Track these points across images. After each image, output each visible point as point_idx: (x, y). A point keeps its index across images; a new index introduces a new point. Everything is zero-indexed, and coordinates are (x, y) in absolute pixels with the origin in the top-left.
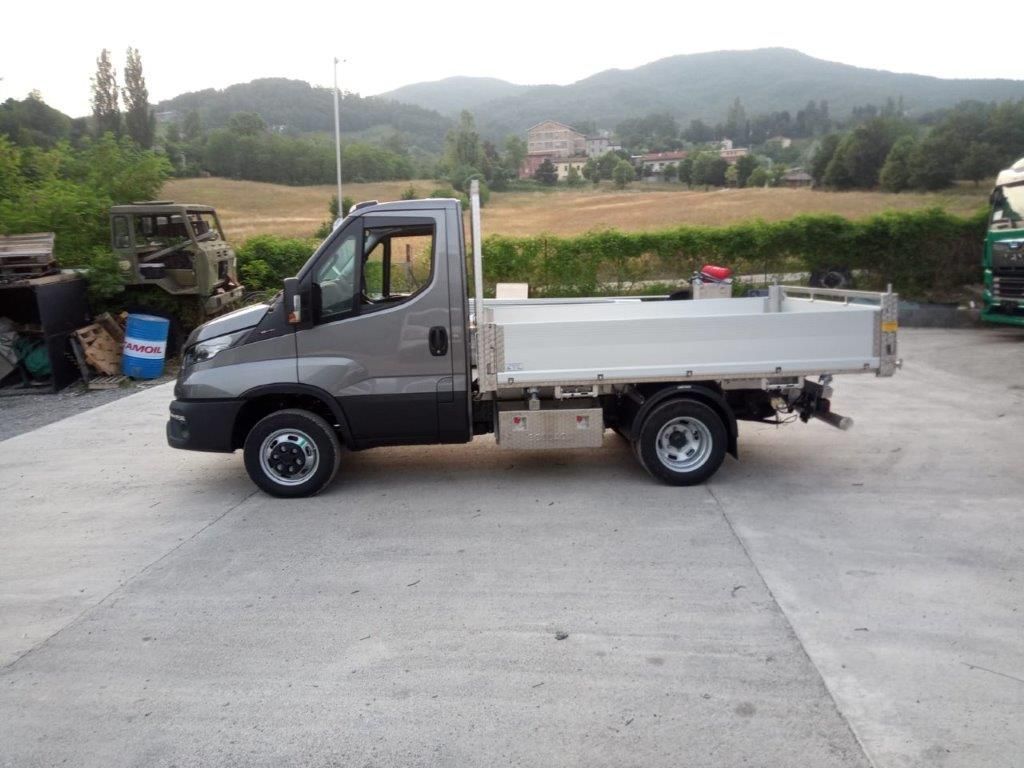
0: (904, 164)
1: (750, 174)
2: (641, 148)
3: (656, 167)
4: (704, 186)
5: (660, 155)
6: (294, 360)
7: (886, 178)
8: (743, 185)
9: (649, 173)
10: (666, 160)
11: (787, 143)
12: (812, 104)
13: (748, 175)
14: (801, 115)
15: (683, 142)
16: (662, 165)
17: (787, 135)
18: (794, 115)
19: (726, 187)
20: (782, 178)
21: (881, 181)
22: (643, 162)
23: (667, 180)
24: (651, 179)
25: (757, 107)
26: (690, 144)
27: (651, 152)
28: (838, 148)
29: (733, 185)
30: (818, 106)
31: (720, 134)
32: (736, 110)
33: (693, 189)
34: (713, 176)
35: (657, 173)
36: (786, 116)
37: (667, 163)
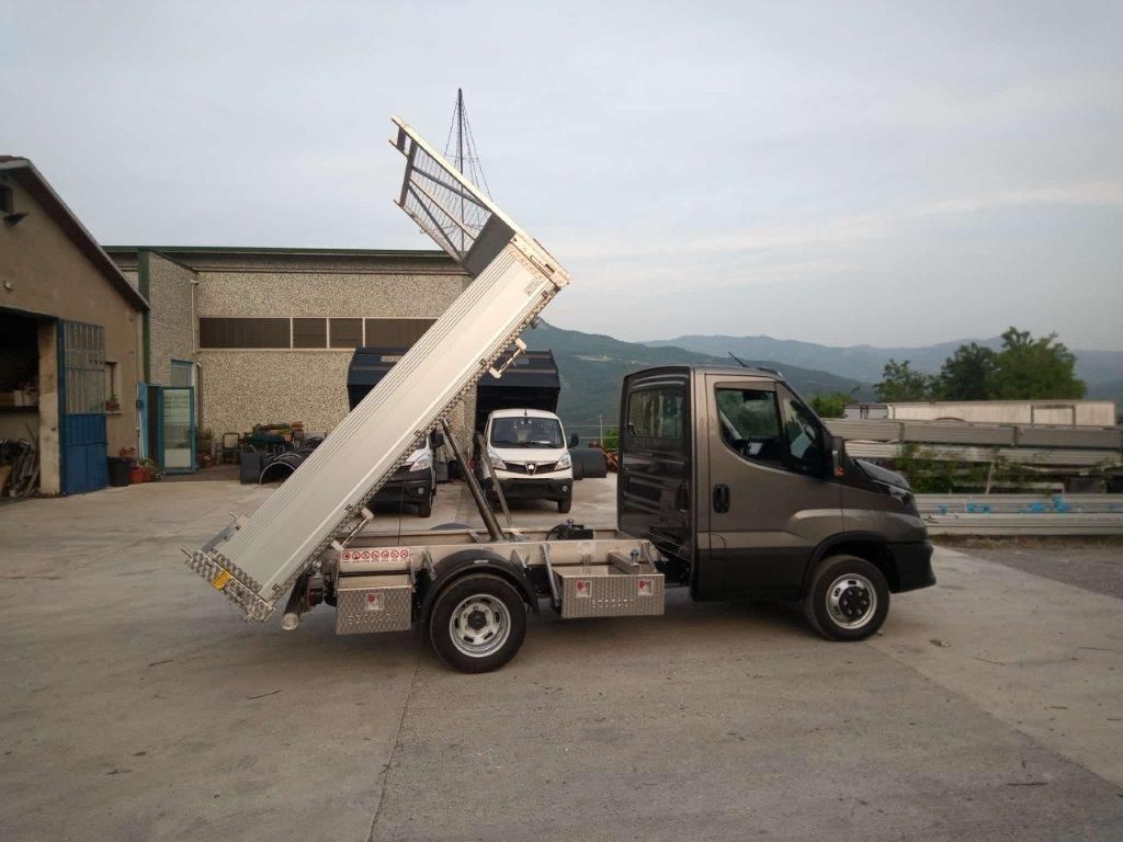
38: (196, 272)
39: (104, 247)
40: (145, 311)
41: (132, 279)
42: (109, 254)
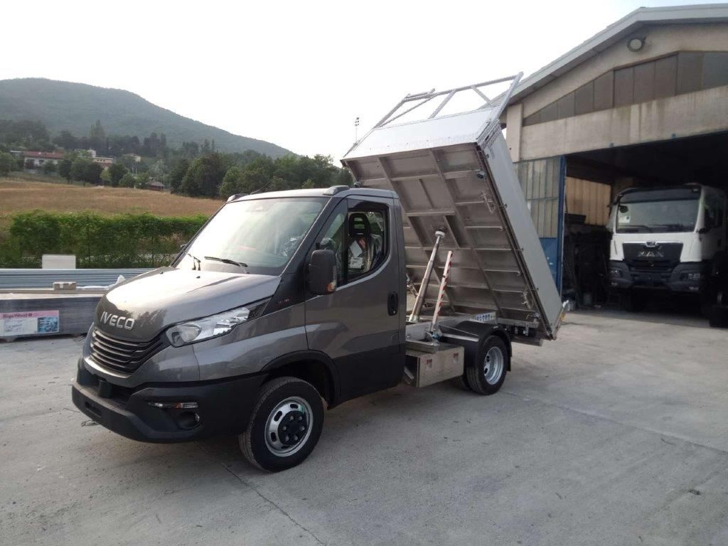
0: (235, 185)
1: (121, 177)
2: (18, 145)
3: (37, 162)
4: (81, 182)
5: (40, 153)
6: (303, 327)
7: (223, 191)
8: (115, 185)
9: (30, 166)
10: (46, 158)
11: (138, 159)
12: (154, 135)
13: (117, 178)
14: (147, 141)
15: (56, 146)
16: (41, 161)
17: (138, 153)
18: (141, 140)
19: (101, 185)
20: (146, 183)
21: (221, 194)
22: (24, 157)
23: (46, 173)
24: (33, 172)
25: (113, 130)
26: (62, 148)
27: (29, 150)
28: (189, 169)
29: (106, 183)
30: (159, 137)
31: (86, 145)
32: (98, 129)
33: (72, 183)
34: (91, 176)
35: (38, 168)
36: (135, 139)
37: (46, 161)
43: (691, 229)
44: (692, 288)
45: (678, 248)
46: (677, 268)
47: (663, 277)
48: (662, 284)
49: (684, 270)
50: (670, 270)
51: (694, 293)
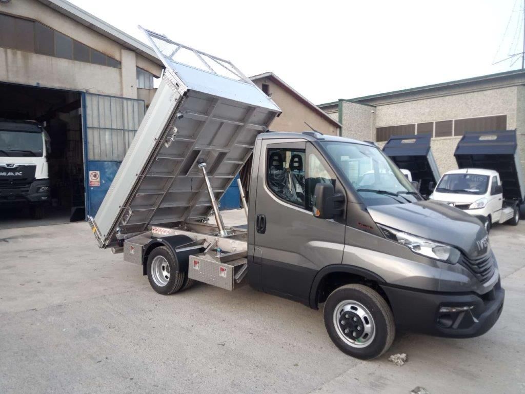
38: (375, 107)
39: (317, 106)
40: (340, 127)
41: (334, 117)
42: (321, 108)
43: (40, 155)
44: (43, 198)
45: (33, 168)
46: (34, 184)
47: (23, 191)
48: (22, 197)
49: (37, 185)
50: (27, 186)
51: (44, 201)
